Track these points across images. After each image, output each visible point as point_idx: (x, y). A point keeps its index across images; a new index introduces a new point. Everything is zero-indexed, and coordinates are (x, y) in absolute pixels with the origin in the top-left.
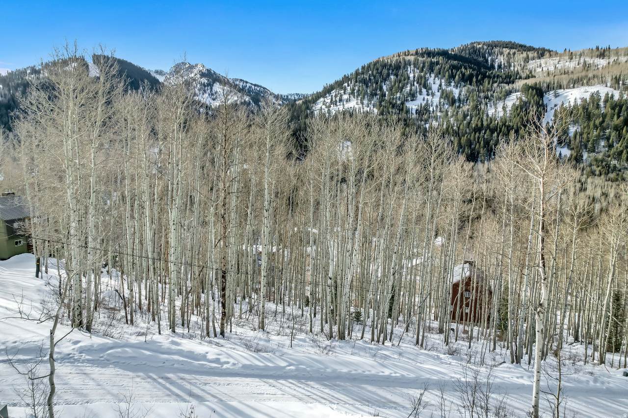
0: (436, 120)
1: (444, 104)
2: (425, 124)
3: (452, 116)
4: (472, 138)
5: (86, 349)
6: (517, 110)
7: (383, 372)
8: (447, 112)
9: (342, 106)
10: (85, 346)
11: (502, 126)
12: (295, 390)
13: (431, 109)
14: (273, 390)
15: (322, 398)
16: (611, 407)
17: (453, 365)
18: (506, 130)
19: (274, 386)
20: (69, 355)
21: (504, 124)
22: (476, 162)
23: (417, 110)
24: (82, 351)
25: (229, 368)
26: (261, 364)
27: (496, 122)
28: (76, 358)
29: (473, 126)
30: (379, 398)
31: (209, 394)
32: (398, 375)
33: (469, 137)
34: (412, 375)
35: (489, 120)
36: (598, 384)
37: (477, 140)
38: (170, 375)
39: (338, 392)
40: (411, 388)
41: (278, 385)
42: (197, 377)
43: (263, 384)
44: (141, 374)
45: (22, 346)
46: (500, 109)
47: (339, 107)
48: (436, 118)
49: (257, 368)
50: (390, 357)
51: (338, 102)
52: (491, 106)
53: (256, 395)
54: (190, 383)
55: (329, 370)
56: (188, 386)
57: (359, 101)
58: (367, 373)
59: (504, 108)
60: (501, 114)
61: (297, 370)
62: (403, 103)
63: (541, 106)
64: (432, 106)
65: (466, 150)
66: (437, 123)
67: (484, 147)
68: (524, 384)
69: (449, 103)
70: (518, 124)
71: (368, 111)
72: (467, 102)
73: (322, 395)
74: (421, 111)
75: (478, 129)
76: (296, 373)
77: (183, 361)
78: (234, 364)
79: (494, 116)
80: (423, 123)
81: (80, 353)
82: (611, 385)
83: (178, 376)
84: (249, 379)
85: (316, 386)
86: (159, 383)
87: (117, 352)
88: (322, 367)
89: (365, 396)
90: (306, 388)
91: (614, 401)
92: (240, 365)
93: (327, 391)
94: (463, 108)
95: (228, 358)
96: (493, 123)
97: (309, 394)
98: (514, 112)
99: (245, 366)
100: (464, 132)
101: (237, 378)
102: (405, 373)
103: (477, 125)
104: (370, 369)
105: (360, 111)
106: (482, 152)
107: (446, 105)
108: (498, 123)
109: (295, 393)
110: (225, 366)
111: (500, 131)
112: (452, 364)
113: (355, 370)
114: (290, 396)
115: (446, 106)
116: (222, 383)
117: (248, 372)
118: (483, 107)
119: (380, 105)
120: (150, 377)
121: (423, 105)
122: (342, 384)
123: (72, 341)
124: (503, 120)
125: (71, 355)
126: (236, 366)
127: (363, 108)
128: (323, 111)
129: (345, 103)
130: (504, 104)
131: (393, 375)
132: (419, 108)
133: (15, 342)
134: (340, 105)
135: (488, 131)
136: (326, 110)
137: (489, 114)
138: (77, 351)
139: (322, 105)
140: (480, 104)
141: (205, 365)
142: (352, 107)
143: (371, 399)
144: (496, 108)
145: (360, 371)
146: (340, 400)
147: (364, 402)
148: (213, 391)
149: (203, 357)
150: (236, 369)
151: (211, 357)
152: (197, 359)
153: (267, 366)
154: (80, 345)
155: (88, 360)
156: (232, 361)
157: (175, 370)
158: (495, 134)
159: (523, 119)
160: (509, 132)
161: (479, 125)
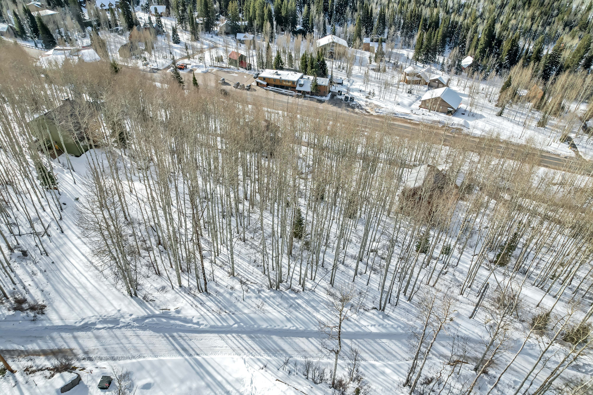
5: (136, 319)
7: (286, 326)
12: (234, 343)
14: (222, 343)
15: (246, 349)
19: (224, 340)
25: (202, 328)
26: (220, 324)
28: (132, 325)
30: (276, 347)
31: (192, 348)
32: (294, 328)
34: (303, 328)
40: (298, 337)
41: (226, 338)
42: (187, 334)
43: (219, 338)
45: (109, 318)
49: (218, 327)
54: (183, 339)
55: (256, 326)
56: (182, 342)
58: (277, 327)
76: (237, 329)
78: (206, 325)
84: (212, 334)
85: (246, 339)
87: (150, 321)
89: (269, 346)
90: (240, 340)
92: (209, 326)
93: (250, 342)
97: (240, 346)
99: (212, 327)
101: (207, 334)
102: (300, 327)
114: (229, 348)
117: (213, 330)
122: (260, 336)
125: (130, 323)
133: (106, 315)
138: (132, 320)
143: (271, 348)
145: (273, 326)
146: (254, 350)
149: (191, 321)
150: (207, 328)
151: (195, 321)
152: (188, 323)
153: (223, 325)
154: (133, 317)
155: (137, 326)
156: (205, 323)
157: (177, 331)
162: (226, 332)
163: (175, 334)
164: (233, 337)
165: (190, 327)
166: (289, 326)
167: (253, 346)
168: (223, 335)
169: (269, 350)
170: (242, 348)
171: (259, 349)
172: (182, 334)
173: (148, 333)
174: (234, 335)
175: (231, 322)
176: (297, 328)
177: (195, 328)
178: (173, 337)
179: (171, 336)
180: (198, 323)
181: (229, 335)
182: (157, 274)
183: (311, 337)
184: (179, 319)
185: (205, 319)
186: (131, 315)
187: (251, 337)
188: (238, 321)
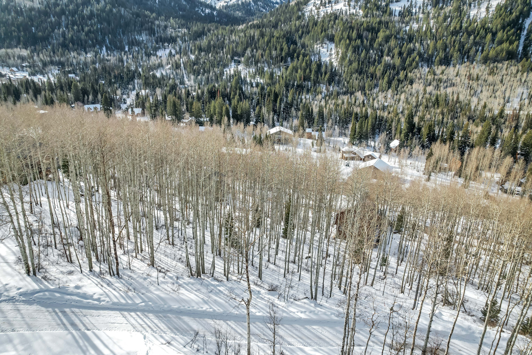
0: (417, 22)
1: (427, 5)
2: (406, 27)
3: (433, 19)
4: (448, 42)
6: (501, 10)
7: (202, 308)
8: (429, 13)
9: (330, 8)
11: (481, 29)
12: (136, 320)
13: (414, 11)
14: (122, 320)
15: (149, 327)
18: (484, 33)
19: (125, 317)
21: (483, 27)
22: (448, 66)
23: (400, 12)
24: (21, 294)
26: (125, 302)
28: (17, 299)
29: (452, 28)
30: (186, 327)
33: (445, 40)
35: (468, 22)
37: (452, 43)
46: (483, 9)
47: (327, 8)
48: (418, 20)
49: (121, 304)
51: (327, 4)
52: (475, 6)
53: (110, 324)
54: (76, 315)
56: (73, 318)
57: (347, 3)
58: (190, 308)
59: (488, 9)
60: (483, 15)
61: (146, 305)
62: (387, 5)
63: (527, 5)
64: (415, 7)
65: (440, 54)
66: (417, 26)
67: (459, 50)
69: (433, 3)
70: (497, 26)
71: (354, 13)
72: (450, 3)
73: (150, 325)
74: (404, 12)
75: (455, 33)
76: (144, 308)
78: (108, 302)
79: (474, 18)
80: (404, 25)
81: (20, 296)
83: (71, 310)
84: (113, 311)
85: (152, 317)
86: (58, 316)
87: (40, 295)
88: (163, 303)
89: (178, 325)
92: (111, 303)
94: (446, 9)
95: (106, 297)
96: (472, 25)
97: (143, 323)
98: (497, 13)
99: (114, 304)
100: (441, 35)
101: (106, 312)
103: (455, 28)
105: (346, 12)
106: (455, 56)
107: (429, 6)
108: (477, 25)
109: (134, 322)
110: (102, 303)
111: (478, 34)
115: (429, 7)
116: (95, 314)
117: (114, 307)
118: (465, 8)
119: (366, 7)
121: (407, 6)
122: (170, 316)
124: (483, 22)
125: (14, 297)
127: (350, 10)
128: (313, 12)
129: (333, 5)
130: (488, 4)
131: (207, 310)
132: (402, 10)
135: (465, 34)
136: (316, 11)
137: (471, 15)
138: (18, 294)
139: (312, 6)
140: (464, 5)
142: (340, 8)
143: (180, 328)
144: (479, 8)
145: (186, 307)
146: (159, 328)
147: (174, 330)
148: (86, 321)
149: (91, 297)
150: (108, 305)
151: (96, 297)
152: (87, 299)
153: (128, 303)
154: (21, 290)
155: (23, 301)
156: (107, 299)
157: (71, 306)
158: (472, 37)
159: (504, 20)
160: (486, 34)
161: (458, 28)
162: (129, 310)
163: (67, 310)
164: (137, 315)
165: (89, 302)
166: (205, 307)
167: (159, 325)
168: (126, 313)
169: (177, 329)
170: (145, 326)
171: (165, 327)
172: (76, 310)
173: (35, 307)
174: (138, 313)
175: (138, 301)
176: (214, 310)
177: (93, 304)
178: (64, 313)
179: (61, 312)
180: (99, 300)
181: (133, 314)
182: (68, 262)
183: (230, 321)
184: (78, 295)
185: (108, 296)
186: (19, 289)
187: (158, 317)
188: (147, 300)
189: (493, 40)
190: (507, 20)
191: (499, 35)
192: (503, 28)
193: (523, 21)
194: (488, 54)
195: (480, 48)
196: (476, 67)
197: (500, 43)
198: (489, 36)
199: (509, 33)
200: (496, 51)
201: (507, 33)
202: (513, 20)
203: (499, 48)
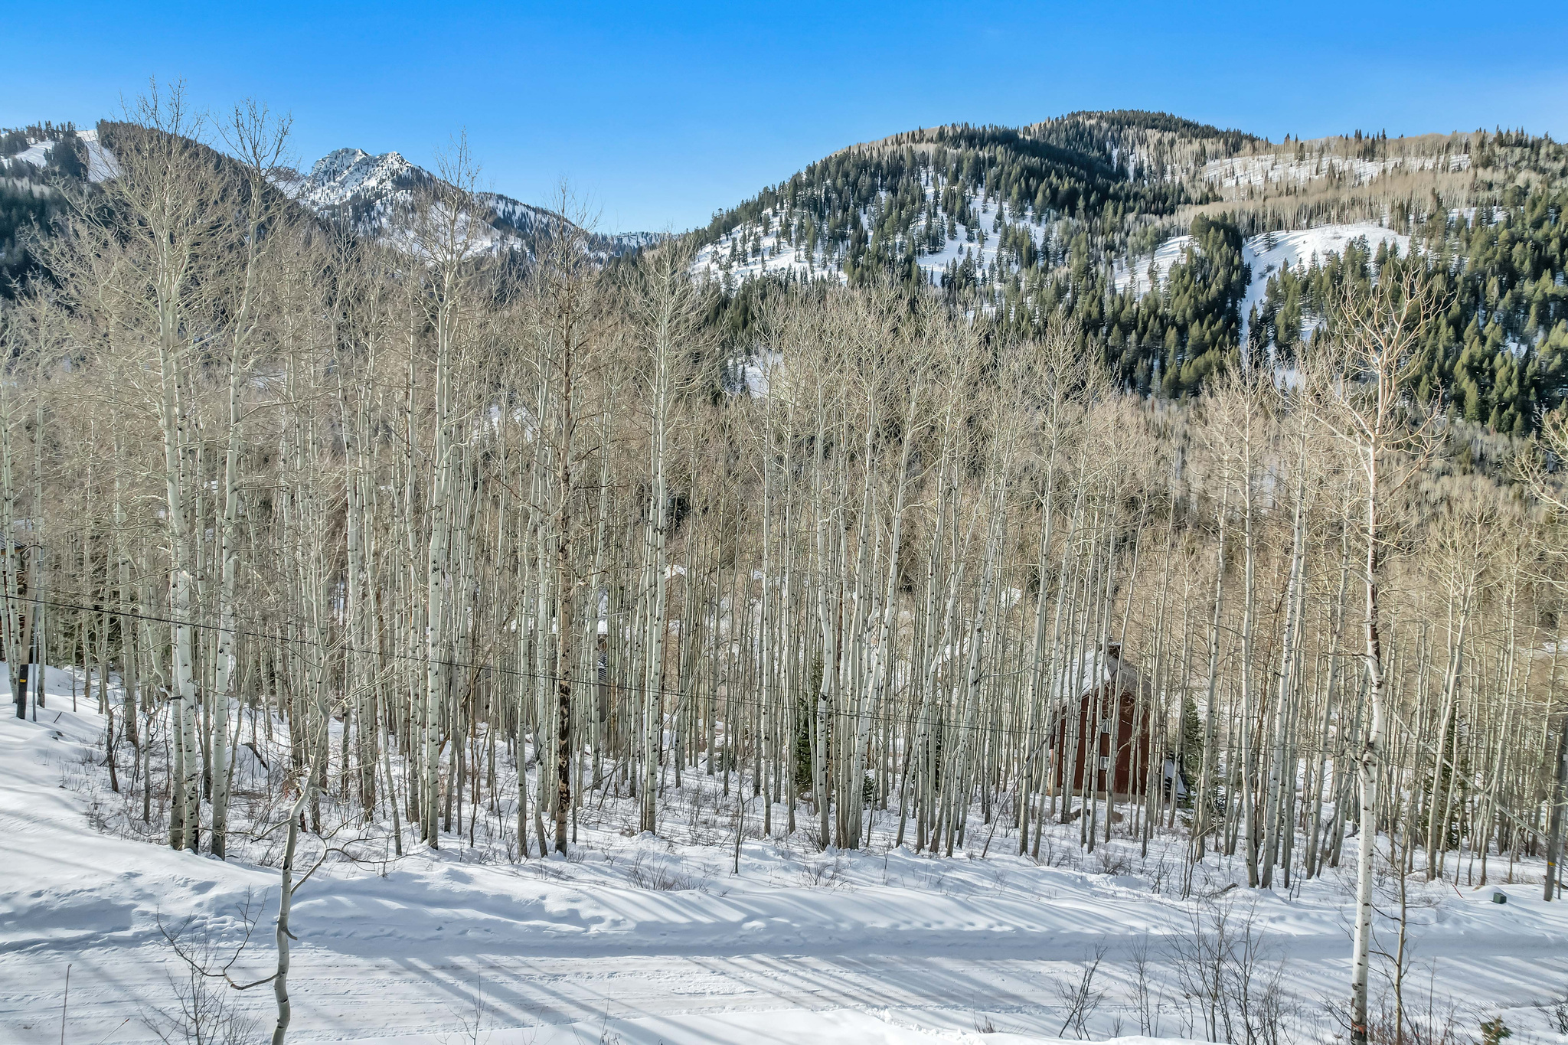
0: (992, 302)
1: (1009, 262)
3: (1029, 293)
5: (233, 902)
6: (1183, 277)
7: (972, 924)
8: (1017, 280)
9: (760, 266)
10: (230, 896)
11: (1149, 317)
12: (775, 979)
13: (979, 274)
14: (723, 984)
15: (845, 995)
16: (1481, 976)
17: (1121, 898)
18: (1157, 325)
19: (723, 974)
20: (189, 920)
21: (1153, 312)
23: (944, 277)
24: (221, 908)
25: (602, 935)
26: (682, 920)
27: (1135, 306)
28: (209, 927)
29: (1081, 315)
30: (976, 989)
31: (572, 1002)
32: (1007, 928)
34: (1040, 928)
35: (1117, 302)
36: (1447, 926)
38: (461, 960)
39: (879, 978)
40: (1041, 959)
41: (732, 969)
42: (531, 960)
43: (696, 968)
44: (385, 961)
45: (58, 905)
46: (1142, 275)
47: (752, 267)
48: (991, 297)
49: (673, 929)
50: (974, 885)
51: (750, 255)
52: (1121, 268)
53: (685, 998)
54: (516, 977)
55: (844, 926)
56: (514, 986)
57: (802, 253)
58: (935, 927)
59: (1152, 274)
60: (1146, 288)
61: (770, 928)
62: (909, 260)
63: (1237, 268)
64: (980, 267)
66: (994, 310)
68: (1289, 936)
69: (1022, 258)
70: (1184, 311)
71: (826, 277)
72: (1063, 258)
73: (846, 990)
74: (954, 278)
75: (1091, 324)
76: (767, 937)
77: (487, 921)
79: (1128, 293)
81: (219, 914)
82: (1475, 926)
83: (480, 962)
84: (657, 957)
85: (824, 966)
86: (439, 982)
87: (317, 907)
88: (828, 918)
89: (942, 985)
90: (801, 973)
91: (1486, 961)
92: (631, 925)
93: (851, 976)
94: (1056, 271)
95: (597, 908)
96: (1127, 308)
97: (811, 987)
98: (1176, 282)
101: (629, 959)
102: (1022, 924)
103: (1089, 314)
104: (940, 917)
105: (804, 276)
107: (1013, 265)
108: (1138, 309)
109: (776, 986)
110: (594, 929)
111: (1145, 329)
112: (1119, 895)
113: (908, 923)
114: (769, 996)
115: (1015, 268)
116: (595, 971)
117: (653, 940)
118: (1101, 269)
119: (855, 264)
120: (411, 968)
121: (960, 263)
122: (882, 958)
123: (190, 885)
124: (1151, 302)
125: (195, 922)
126: (621, 928)
127: (813, 272)
128: (713, 277)
129: (767, 258)
130: (1152, 264)
131: (997, 929)
132: (951, 272)
133: (38, 894)
134: (755, 263)
135: (1116, 327)
136: (721, 274)
137: (1117, 287)
138: (209, 909)
139: (709, 261)
140: (1096, 263)
141: (545, 928)
142: (786, 267)
143: (959, 991)
144: (1133, 272)
145: (918, 924)
146: (889, 997)
147: (944, 999)
148: (579, 995)
149: (537, 910)
150: (626, 935)
151: (555, 907)
152: (523, 915)
153: (696, 923)
154: (217, 892)
156: (609, 914)
157: (471, 947)
158: (1133, 337)
159: (1196, 299)
160: (1164, 332)
161: (1095, 314)
166: (981, 924)
174: (762, 956)
177: (561, 936)
180: (572, 917)
181: (742, 960)
184: (473, 901)
185: (601, 903)
186: (203, 888)
187: (846, 965)
188: (759, 910)
189: (1181, 344)
190: (1202, 298)
191: (1194, 330)
192: (1199, 315)
193: (1234, 304)
194: (1178, 378)
195: (1157, 363)
196: (1157, 405)
197: (1200, 349)
198: (1172, 334)
199: (1213, 328)
200: (1196, 369)
201: (1209, 327)
202: (1215, 299)
203: (1200, 361)
